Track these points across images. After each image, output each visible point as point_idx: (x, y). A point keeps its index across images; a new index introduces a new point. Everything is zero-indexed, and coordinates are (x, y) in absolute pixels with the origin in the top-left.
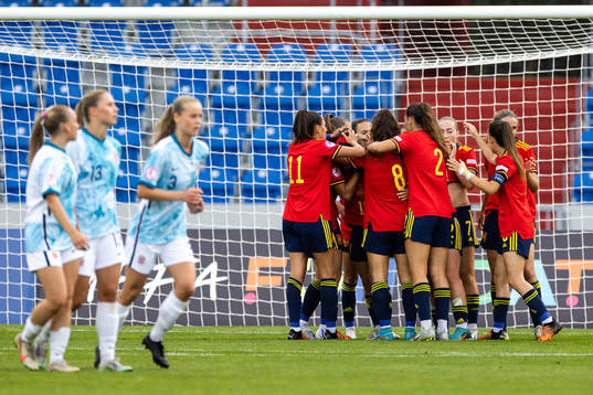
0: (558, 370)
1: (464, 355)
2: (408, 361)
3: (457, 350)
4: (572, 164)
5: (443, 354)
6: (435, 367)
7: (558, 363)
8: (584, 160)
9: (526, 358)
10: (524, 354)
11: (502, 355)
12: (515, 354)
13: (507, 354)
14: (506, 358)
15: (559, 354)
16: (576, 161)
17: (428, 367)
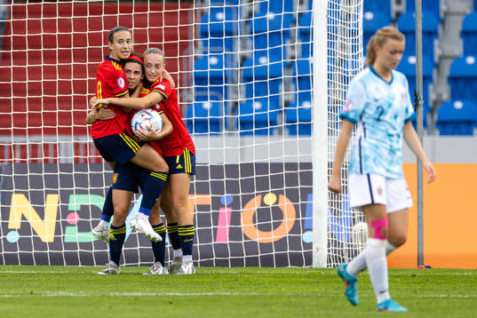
0: (170, 310)
1: (72, 294)
2: (11, 301)
3: (64, 289)
4: (185, 93)
5: (50, 294)
6: (41, 307)
7: (171, 303)
8: (197, 89)
9: (137, 298)
10: (135, 294)
11: (112, 294)
12: (126, 294)
13: (117, 294)
14: (115, 298)
15: (172, 294)
16: (188, 89)
17: (34, 307)
